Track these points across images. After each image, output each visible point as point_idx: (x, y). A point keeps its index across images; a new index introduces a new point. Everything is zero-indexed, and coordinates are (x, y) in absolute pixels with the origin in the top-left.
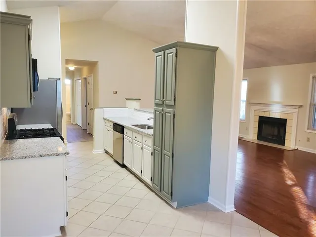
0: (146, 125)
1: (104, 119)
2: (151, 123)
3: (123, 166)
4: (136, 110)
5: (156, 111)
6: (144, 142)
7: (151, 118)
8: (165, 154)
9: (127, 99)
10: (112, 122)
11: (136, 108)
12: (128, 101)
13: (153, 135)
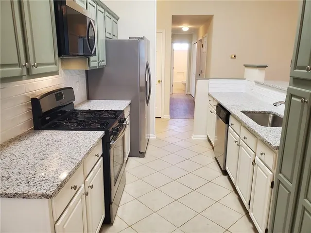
0: (270, 113)
1: (209, 95)
2: (281, 111)
3: (225, 173)
4: (257, 83)
5: (292, 95)
6: (258, 153)
7: (281, 103)
8: (304, 209)
9: (246, 66)
10: (216, 101)
11: (258, 80)
12: (247, 69)
13: (278, 148)
